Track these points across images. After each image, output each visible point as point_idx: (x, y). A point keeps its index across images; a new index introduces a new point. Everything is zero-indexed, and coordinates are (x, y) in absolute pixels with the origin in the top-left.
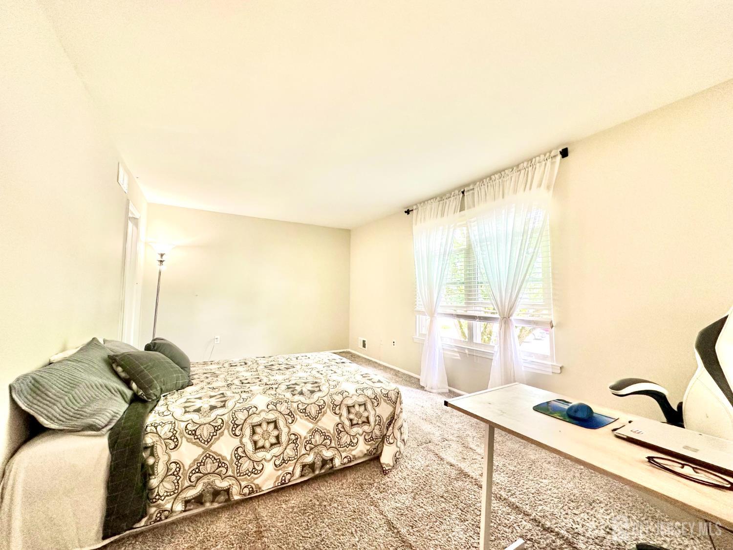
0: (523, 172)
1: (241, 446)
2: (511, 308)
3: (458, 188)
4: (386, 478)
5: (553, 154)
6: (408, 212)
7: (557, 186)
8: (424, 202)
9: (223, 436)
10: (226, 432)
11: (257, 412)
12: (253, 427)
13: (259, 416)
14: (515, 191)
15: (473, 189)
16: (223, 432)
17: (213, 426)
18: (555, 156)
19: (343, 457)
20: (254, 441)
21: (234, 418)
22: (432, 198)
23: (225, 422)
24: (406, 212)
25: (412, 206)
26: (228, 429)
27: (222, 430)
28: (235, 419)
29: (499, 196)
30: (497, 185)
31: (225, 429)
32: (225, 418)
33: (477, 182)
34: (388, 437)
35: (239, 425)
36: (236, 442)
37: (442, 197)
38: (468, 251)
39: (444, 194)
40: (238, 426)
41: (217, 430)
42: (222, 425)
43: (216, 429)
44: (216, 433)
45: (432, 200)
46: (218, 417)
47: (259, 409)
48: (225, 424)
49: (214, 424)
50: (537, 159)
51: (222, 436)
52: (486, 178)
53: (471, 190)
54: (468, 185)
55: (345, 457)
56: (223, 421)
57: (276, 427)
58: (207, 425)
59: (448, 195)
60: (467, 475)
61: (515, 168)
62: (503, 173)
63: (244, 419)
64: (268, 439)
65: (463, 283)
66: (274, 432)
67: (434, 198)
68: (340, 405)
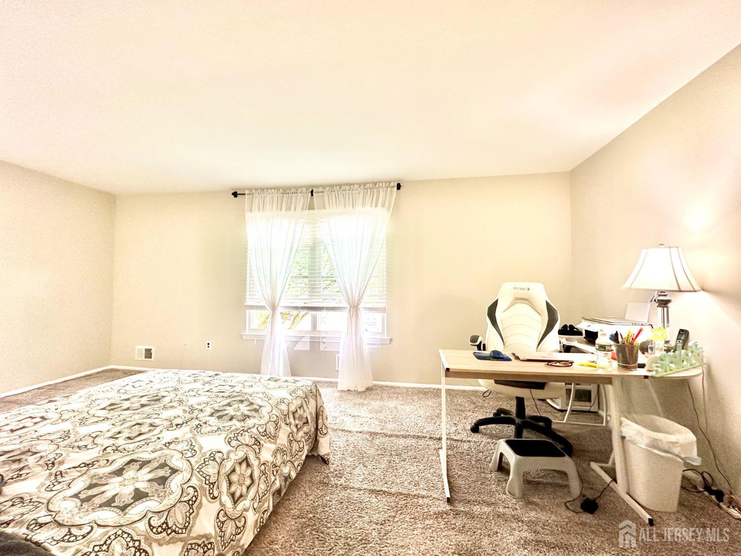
0: (369, 190)
1: (222, 508)
2: (360, 299)
3: (307, 187)
4: (331, 466)
5: (392, 184)
6: (235, 194)
7: (396, 210)
8: (262, 189)
9: (203, 507)
10: (204, 499)
11: (225, 457)
12: (228, 476)
13: (230, 460)
14: (363, 205)
15: (323, 192)
16: (201, 503)
17: (185, 502)
18: (393, 187)
19: (296, 465)
20: (231, 494)
21: (206, 477)
22: (275, 189)
23: (197, 488)
24: (233, 194)
25: (245, 189)
26: (205, 495)
27: (198, 501)
28: (208, 478)
29: (349, 205)
30: (347, 195)
31: (201, 497)
32: (194, 482)
33: (327, 187)
34: (321, 430)
35: (215, 483)
36: (216, 506)
37: (287, 191)
38: (313, 249)
39: (290, 188)
40: (213, 484)
41: (192, 505)
42: (196, 494)
43: (191, 503)
44: (193, 509)
45: (273, 190)
46: (185, 486)
47: (225, 452)
48: (199, 491)
49: (186, 499)
50: (381, 184)
51: (200, 508)
52: (337, 185)
53: (321, 192)
54: (317, 187)
55: (298, 466)
56: (194, 488)
57: (248, 465)
58: (178, 505)
59: (293, 190)
60: (376, 434)
61: (362, 186)
62: (352, 186)
63: (217, 472)
64: (244, 484)
65: (307, 277)
66: (248, 472)
67: (277, 188)
68: (288, 414)
